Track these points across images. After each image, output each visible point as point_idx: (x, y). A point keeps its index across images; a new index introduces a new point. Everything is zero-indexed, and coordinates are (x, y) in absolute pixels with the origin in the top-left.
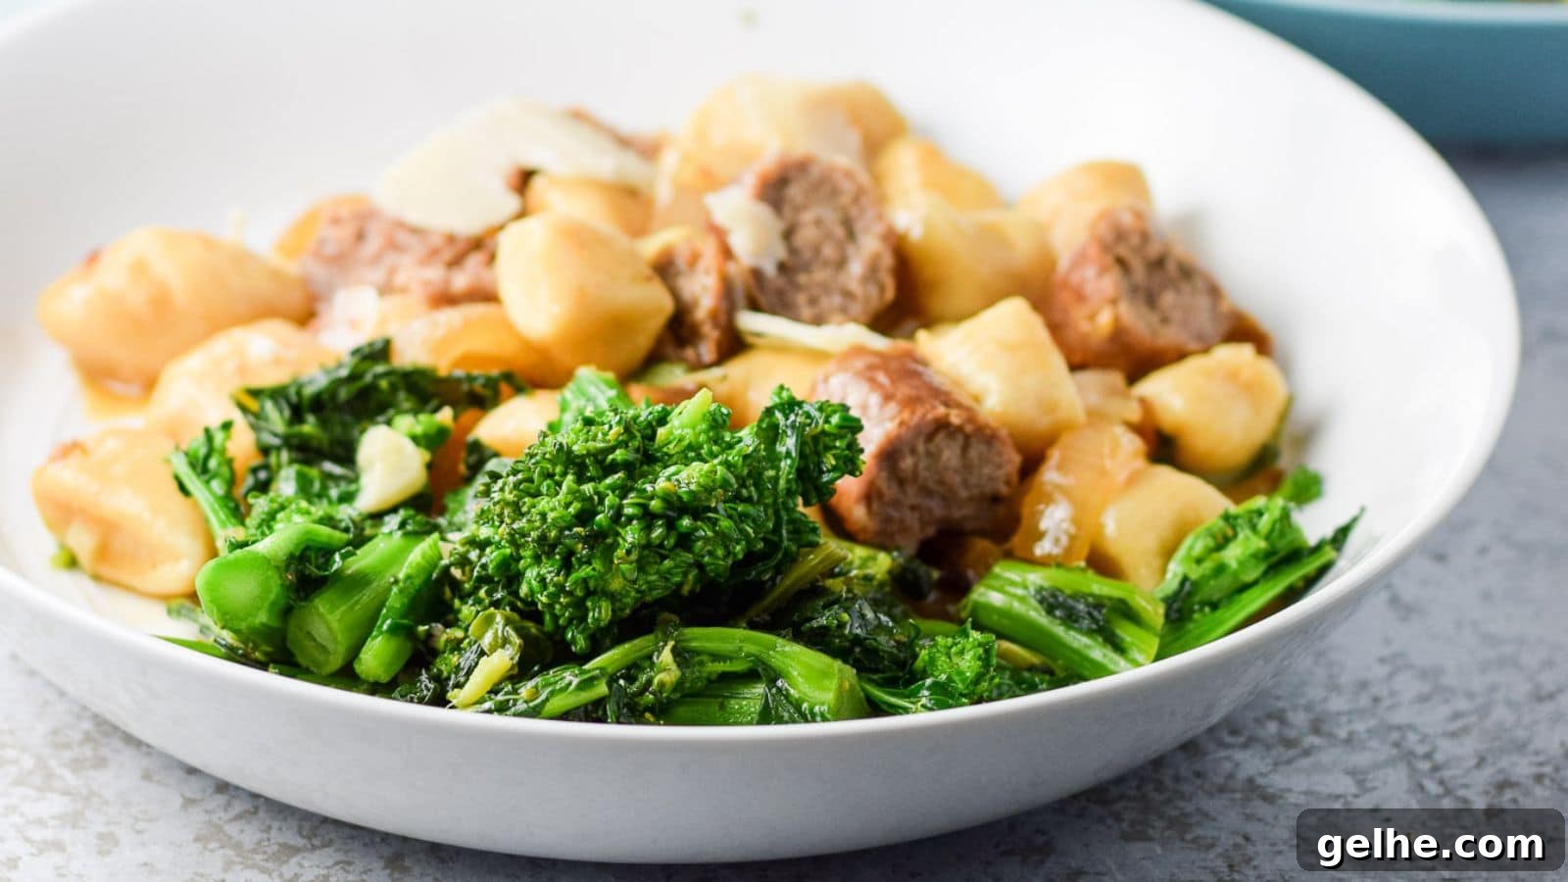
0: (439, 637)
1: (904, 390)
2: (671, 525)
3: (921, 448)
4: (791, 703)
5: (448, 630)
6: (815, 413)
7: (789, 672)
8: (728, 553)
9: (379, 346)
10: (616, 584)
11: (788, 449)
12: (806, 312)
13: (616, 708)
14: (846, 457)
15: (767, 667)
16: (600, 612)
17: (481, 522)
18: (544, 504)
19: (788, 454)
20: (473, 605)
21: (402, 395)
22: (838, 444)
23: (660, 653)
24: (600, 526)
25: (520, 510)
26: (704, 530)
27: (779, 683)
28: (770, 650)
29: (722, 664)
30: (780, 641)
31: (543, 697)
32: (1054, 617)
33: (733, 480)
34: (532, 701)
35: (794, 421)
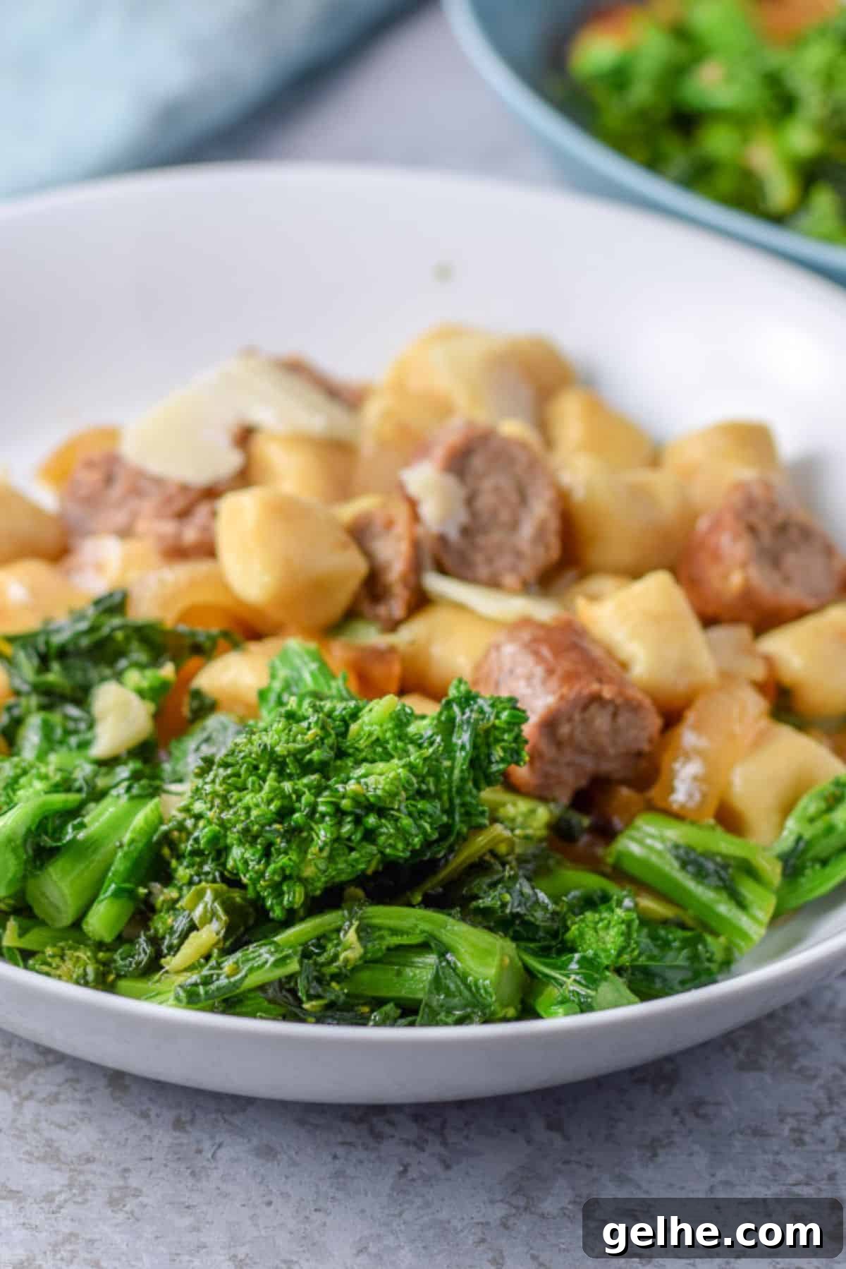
0: (158, 897)
1: (565, 665)
2: (358, 821)
3: (577, 717)
4: (458, 975)
5: (166, 891)
6: (487, 709)
7: (457, 949)
8: (408, 844)
9: (117, 599)
10: (309, 872)
11: (462, 742)
12: (483, 571)
13: (306, 981)
14: (512, 749)
15: (440, 942)
16: (294, 897)
17: (196, 797)
18: (249, 798)
19: (463, 748)
20: (187, 867)
21: (135, 645)
22: (506, 737)
23: (346, 932)
24: (296, 822)
25: (228, 801)
26: (387, 828)
27: (449, 956)
28: (441, 927)
29: (400, 938)
30: (450, 920)
31: (243, 973)
32: (688, 872)
33: (414, 780)
34: (233, 975)
35: (470, 717)
